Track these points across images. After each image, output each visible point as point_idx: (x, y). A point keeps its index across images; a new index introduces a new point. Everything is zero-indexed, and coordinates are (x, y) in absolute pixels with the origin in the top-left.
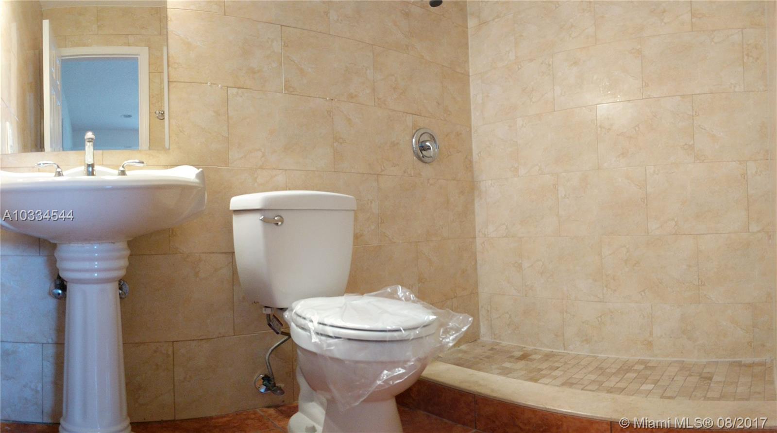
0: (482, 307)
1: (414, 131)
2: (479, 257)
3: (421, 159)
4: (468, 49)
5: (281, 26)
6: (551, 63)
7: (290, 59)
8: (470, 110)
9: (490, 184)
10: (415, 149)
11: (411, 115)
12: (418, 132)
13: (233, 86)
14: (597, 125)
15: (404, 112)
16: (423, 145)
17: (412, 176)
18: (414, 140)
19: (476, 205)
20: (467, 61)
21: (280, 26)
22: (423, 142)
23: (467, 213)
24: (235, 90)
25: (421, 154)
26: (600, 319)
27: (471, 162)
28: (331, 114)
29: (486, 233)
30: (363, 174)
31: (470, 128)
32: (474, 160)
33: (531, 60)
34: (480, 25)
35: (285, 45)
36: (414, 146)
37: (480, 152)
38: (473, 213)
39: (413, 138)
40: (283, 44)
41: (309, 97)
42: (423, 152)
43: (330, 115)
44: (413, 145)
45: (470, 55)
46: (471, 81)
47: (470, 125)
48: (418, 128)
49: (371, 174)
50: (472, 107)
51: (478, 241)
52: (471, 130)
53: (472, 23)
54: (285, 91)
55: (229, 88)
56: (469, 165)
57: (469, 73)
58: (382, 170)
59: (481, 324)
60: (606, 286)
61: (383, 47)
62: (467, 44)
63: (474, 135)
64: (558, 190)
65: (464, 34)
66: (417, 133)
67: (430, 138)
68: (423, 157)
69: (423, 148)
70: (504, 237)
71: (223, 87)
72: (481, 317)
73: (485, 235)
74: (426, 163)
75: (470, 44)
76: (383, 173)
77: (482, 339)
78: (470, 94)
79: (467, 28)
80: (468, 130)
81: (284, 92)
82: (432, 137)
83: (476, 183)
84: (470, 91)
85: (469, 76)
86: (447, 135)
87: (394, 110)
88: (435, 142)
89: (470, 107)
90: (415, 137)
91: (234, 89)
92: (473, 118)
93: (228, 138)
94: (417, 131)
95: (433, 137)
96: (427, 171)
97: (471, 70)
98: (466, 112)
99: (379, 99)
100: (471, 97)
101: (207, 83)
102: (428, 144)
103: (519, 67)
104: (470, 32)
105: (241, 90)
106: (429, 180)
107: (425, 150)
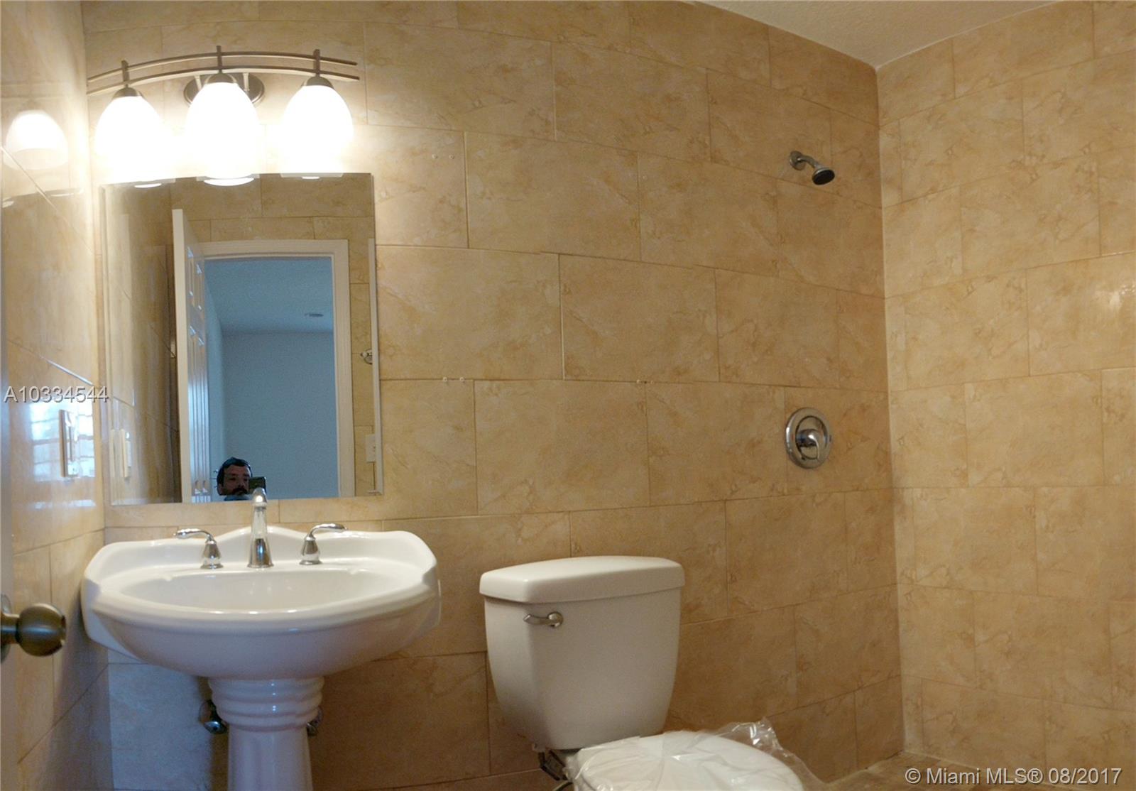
0: (907, 699)
1: (788, 416)
2: (902, 617)
3: (801, 463)
4: (881, 247)
5: (559, 254)
6: (1023, 286)
7: (575, 317)
8: (884, 361)
9: (919, 496)
10: (789, 445)
11: (782, 388)
12: (795, 415)
13: (484, 378)
14: (1101, 407)
15: (770, 386)
16: (804, 437)
17: (784, 495)
18: (788, 430)
19: (897, 528)
20: (880, 271)
21: (557, 256)
22: (803, 432)
23: (881, 543)
24: (487, 384)
25: (799, 453)
26: (1106, 736)
27: (887, 454)
28: (645, 409)
29: (914, 578)
30: (700, 503)
31: (886, 393)
32: (893, 452)
33: (990, 279)
34: (902, 203)
35: (565, 290)
36: (788, 441)
37: (902, 438)
38: (892, 542)
39: (787, 426)
40: (562, 288)
41: (607, 381)
42: (803, 449)
43: (642, 410)
44: (786, 440)
45: (885, 259)
46: (886, 307)
47: (886, 387)
48: (795, 409)
49: (713, 501)
50: (889, 355)
51: (901, 590)
52: (886, 398)
53: (889, 198)
54: (566, 376)
55: (476, 382)
56: (884, 459)
57: (883, 293)
58: (733, 493)
59: (907, 727)
60: (1118, 684)
61: (733, 271)
62: (879, 239)
63: (892, 407)
64: (1034, 517)
65: (875, 220)
66: (793, 418)
67: (817, 425)
68: (803, 459)
69: (802, 442)
70: (945, 588)
71: (467, 381)
72: (905, 715)
73: (912, 581)
74: (809, 468)
75: (885, 237)
76: (733, 497)
77: (907, 751)
78: (884, 332)
79: (880, 208)
80: (882, 397)
81: (564, 378)
82: (819, 423)
83: (895, 490)
84: (884, 327)
85: (884, 298)
86: (845, 415)
87: (753, 385)
88: (825, 433)
89: (886, 355)
90: (790, 425)
91: (484, 382)
92: (890, 377)
93: (476, 467)
94: (793, 415)
95: (821, 422)
96: (811, 482)
97: (886, 288)
98: (877, 365)
99: (727, 368)
100: (888, 337)
101: (441, 379)
102: (811, 437)
103: (970, 289)
104: (886, 215)
105: (495, 384)
106: (814, 496)
107: (806, 446)
